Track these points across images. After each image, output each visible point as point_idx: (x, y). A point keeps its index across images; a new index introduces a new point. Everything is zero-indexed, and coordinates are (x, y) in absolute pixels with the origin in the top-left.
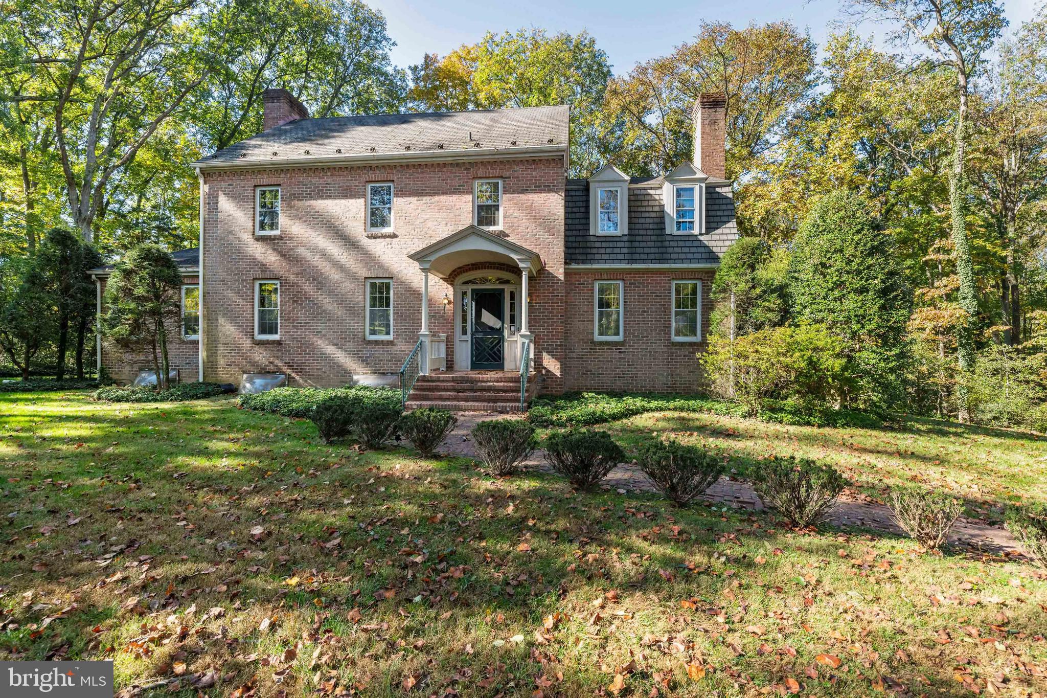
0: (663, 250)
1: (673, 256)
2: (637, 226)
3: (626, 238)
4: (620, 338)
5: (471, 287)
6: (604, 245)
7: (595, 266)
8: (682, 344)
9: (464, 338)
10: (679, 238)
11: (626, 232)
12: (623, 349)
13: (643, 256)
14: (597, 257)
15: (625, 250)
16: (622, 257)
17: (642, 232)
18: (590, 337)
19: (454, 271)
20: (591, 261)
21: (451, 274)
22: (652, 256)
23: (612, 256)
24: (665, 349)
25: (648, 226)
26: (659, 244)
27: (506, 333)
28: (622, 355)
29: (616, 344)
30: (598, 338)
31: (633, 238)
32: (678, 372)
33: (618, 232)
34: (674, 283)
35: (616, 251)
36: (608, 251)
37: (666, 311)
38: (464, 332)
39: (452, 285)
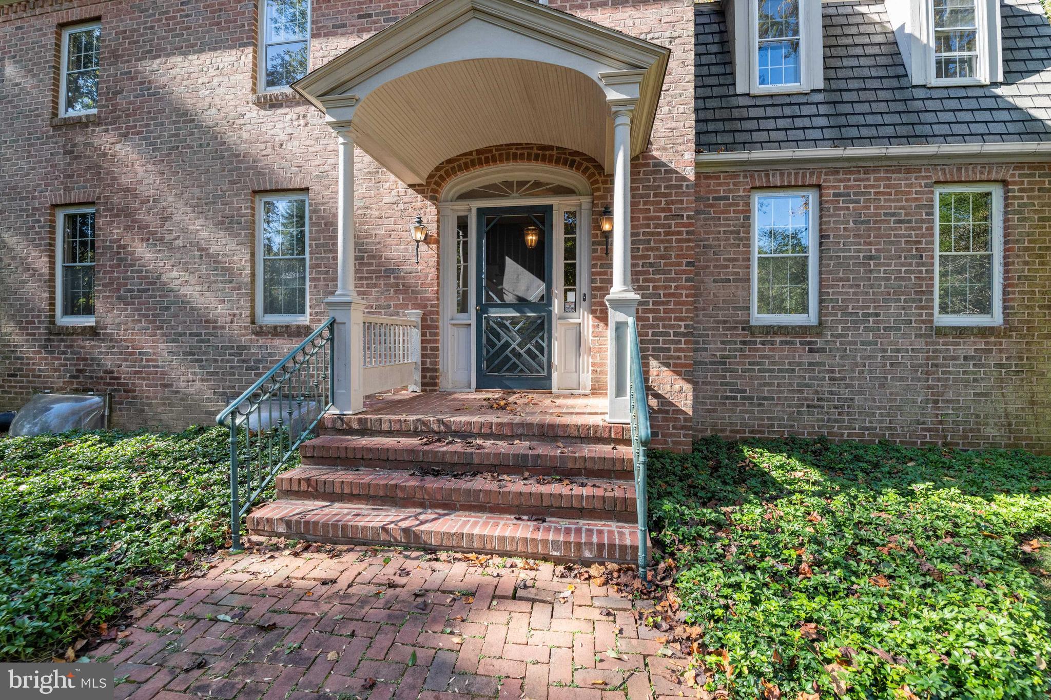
0: (913, 118)
1: (938, 129)
2: (842, 73)
3: (819, 97)
4: (810, 318)
5: (475, 205)
6: (770, 112)
7: (758, 155)
8: (961, 332)
9: (462, 318)
10: (944, 94)
11: (820, 85)
12: (820, 343)
13: (865, 132)
14: (756, 136)
15: (822, 122)
16: (817, 134)
17: (854, 84)
18: (741, 316)
19: (437, 169)
20: (745, 145)
21: (431, 176)
22: (890, 131)
23: (792, 135)
24: (921, 343)
25: (865, 72)
26: (900, 107)
27: (556, 307)
28: (817, 357)
29: (803, 331)
30: (759, 318)
31: (836, 97)
32: (950, 396)
33: (803, 86)
34: (938, 191)
35: (799, 123)
36: (781, 123)
37: (922, 256)
38: (463, 307)
39: (434, 199)
